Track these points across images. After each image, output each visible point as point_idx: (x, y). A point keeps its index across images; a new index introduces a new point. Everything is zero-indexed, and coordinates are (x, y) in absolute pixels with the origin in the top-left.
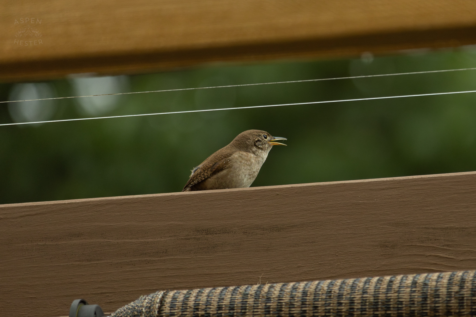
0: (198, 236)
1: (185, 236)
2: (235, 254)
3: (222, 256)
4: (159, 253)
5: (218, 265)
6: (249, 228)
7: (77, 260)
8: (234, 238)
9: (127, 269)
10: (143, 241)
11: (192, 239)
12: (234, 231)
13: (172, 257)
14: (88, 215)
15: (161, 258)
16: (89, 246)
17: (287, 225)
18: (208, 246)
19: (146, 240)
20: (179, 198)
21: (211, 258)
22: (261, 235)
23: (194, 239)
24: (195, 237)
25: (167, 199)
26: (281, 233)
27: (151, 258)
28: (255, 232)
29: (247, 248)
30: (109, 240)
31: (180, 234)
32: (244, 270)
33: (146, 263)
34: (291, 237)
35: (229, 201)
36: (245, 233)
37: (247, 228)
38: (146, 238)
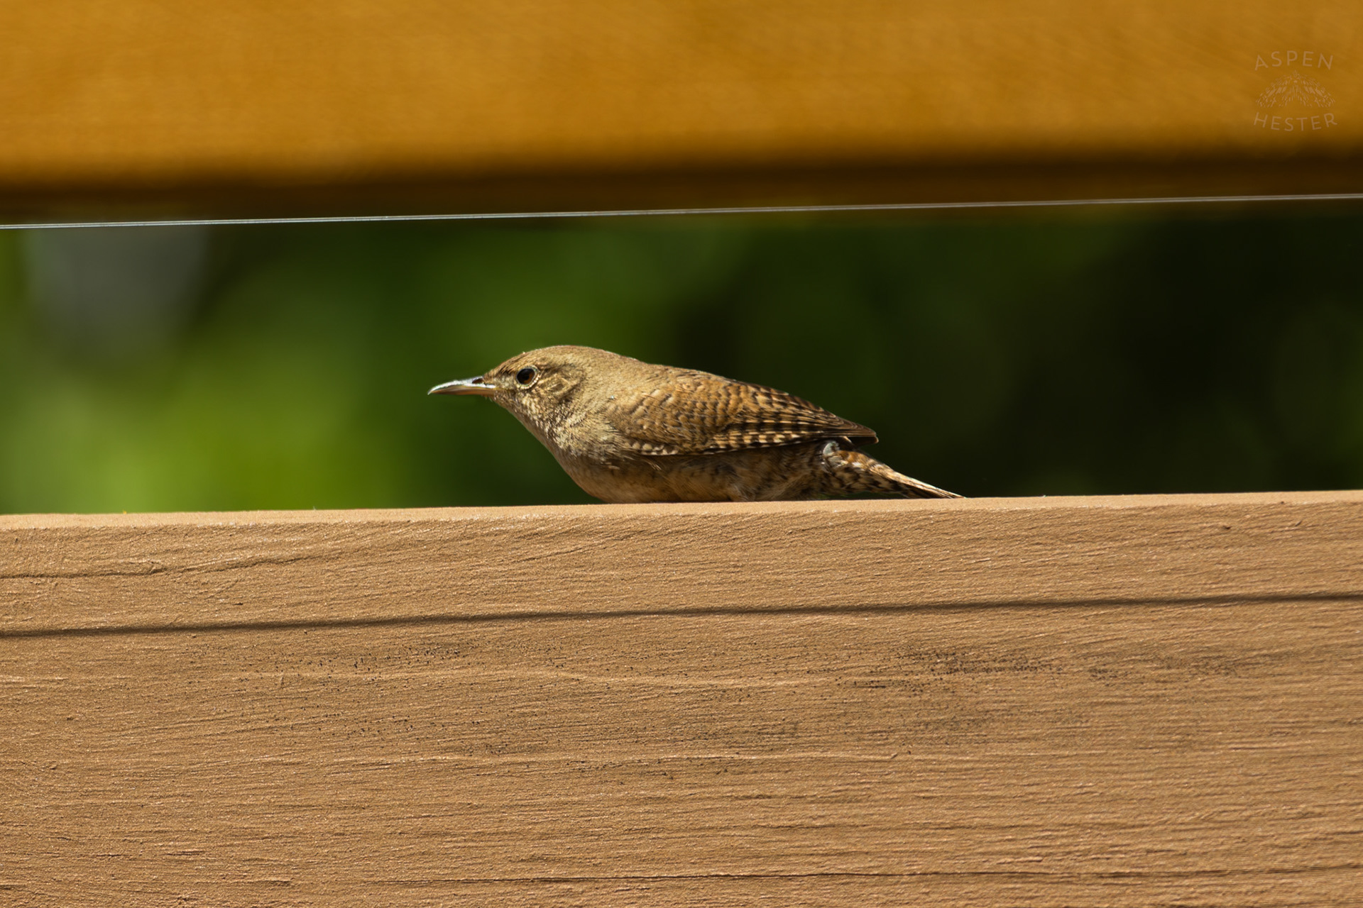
0: (917, 677)
1: (866, 675)
2: (1058, 752)
3: (1008, 759)
4: (767, 733)
5: (991, 793)
6: (1114, 653)
7: (451, 744)
8: (1056, 690)
9: (643, 792)
10: (704, 686)
11: (896, 687)
12: (1057, 662)
13: (815, 754)
14: (497, 571)
15: (776, 757)
16: (500, 694)
17: (1260, 649)
18: (955, 717)
19: (712, 682)
20: (848, 523)
21: (968, 766)
22: (1161, 685)
23: (903, 688)
24: (906, 679)
25: (802, 527)
26: (1238, 680)
27: (737, 753)
28: (1137, 672)
29: (1106, 731)
30: (575, 676)
31: (849, 665)
32: (1091, 816)
33: (718, 773)
34: (1275, 696)
35: (1038, 544)
36: (1100, 672)
37: (1108, 654)
38: (719, 673)
